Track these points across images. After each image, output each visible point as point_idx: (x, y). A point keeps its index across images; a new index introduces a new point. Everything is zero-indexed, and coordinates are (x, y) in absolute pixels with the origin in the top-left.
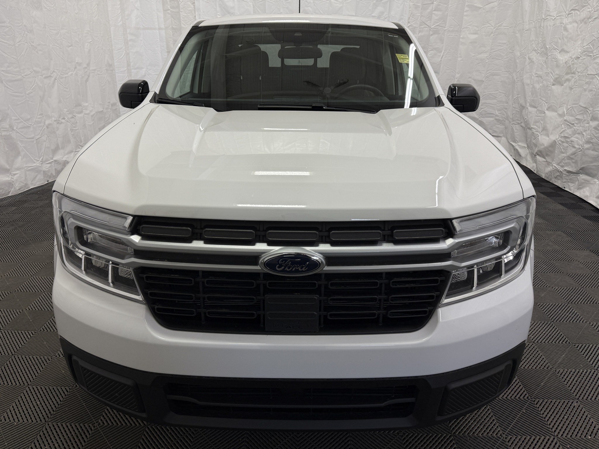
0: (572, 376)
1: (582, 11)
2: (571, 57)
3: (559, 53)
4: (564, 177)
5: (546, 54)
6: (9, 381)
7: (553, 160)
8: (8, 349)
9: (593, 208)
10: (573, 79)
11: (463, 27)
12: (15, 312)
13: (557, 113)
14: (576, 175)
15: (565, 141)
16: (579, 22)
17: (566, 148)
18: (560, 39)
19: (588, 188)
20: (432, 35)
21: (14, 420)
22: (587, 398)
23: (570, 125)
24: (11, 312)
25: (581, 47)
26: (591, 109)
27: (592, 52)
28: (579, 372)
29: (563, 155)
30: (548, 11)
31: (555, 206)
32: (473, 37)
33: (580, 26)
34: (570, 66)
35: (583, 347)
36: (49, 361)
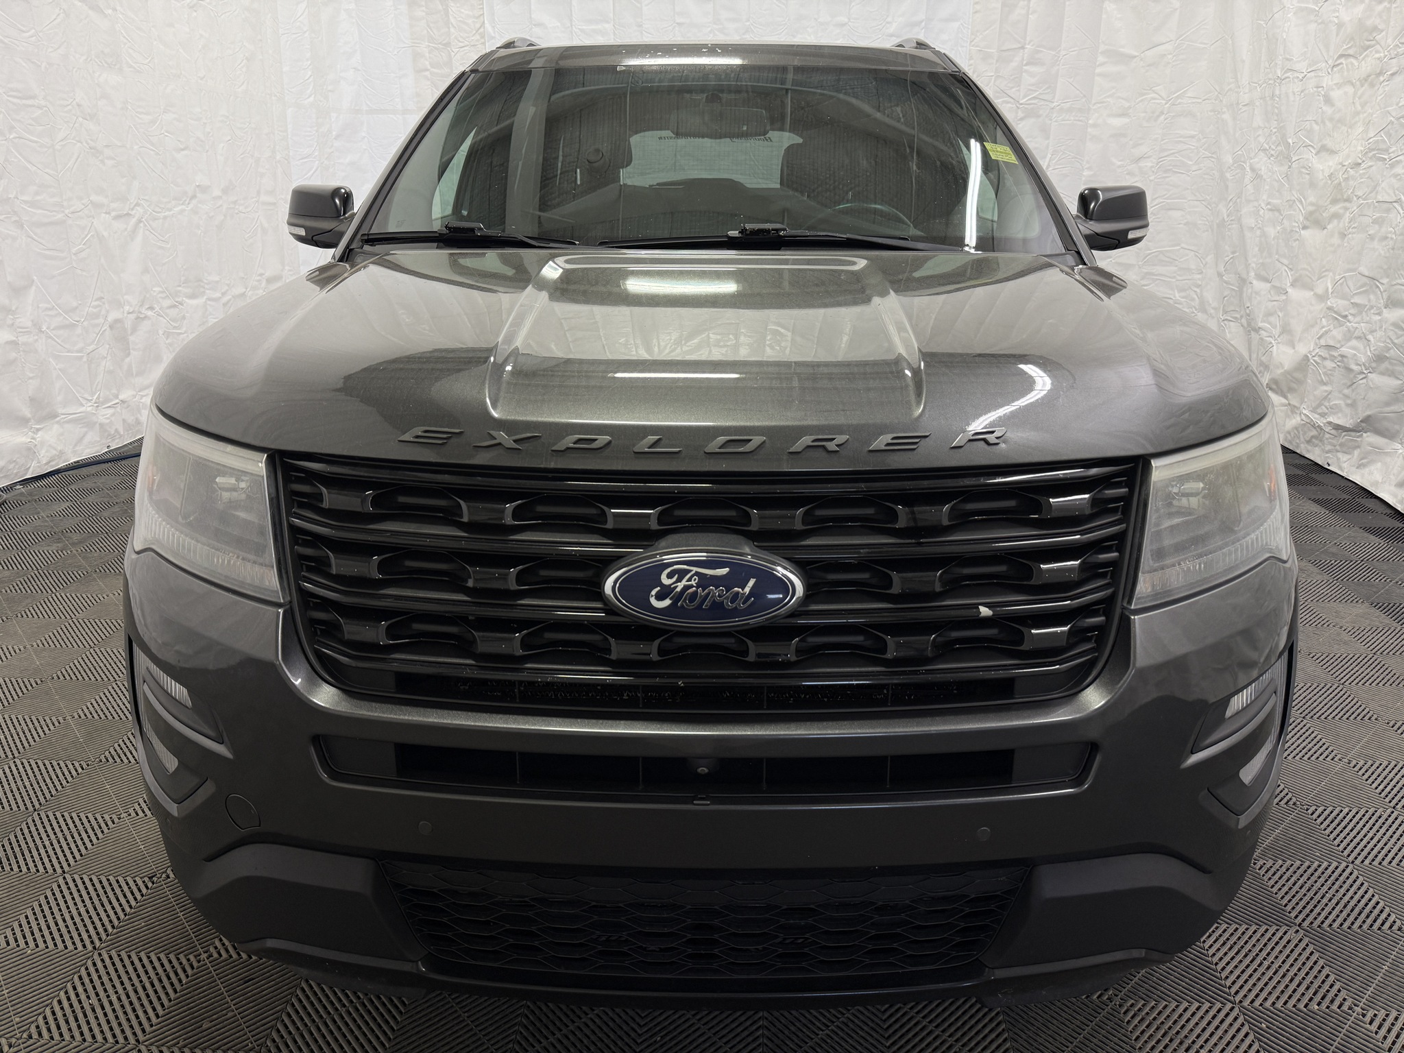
0: (1291, 876)
1: (1363, 59)
2: (1341, 164)
3: (1316, 155)
4: (1327, 439)
5: (1287, 158)
6: (22, 863)
7: (1302, 402)
8: (26, 798)
9: (1389, 511)
10: (1348, 214)
11: (1093, 102)
12: (48, 721)
13: (1312, 293)
14: (1353, 434)
15: (1327, 356)
16: (1358, 83)
17: (1330, 372)
18: (1317, 123)
19: (1379, 465)
20: (1022, 119)
21: (27, 943)
22: (1323, 922)
23: (1339, 318)
24: (39, 722)
25: (1363, 139)
26: (1385, 281)
27: (1386, 150)
28: (1309, 867)
29: (1325, 388)
30: (1287, 59)
31: (1300, 505)
32: (1117, 122)
33: (1359, 93)
34: (1340, 184)
35: (1326, 813)
36: (114, 823)
